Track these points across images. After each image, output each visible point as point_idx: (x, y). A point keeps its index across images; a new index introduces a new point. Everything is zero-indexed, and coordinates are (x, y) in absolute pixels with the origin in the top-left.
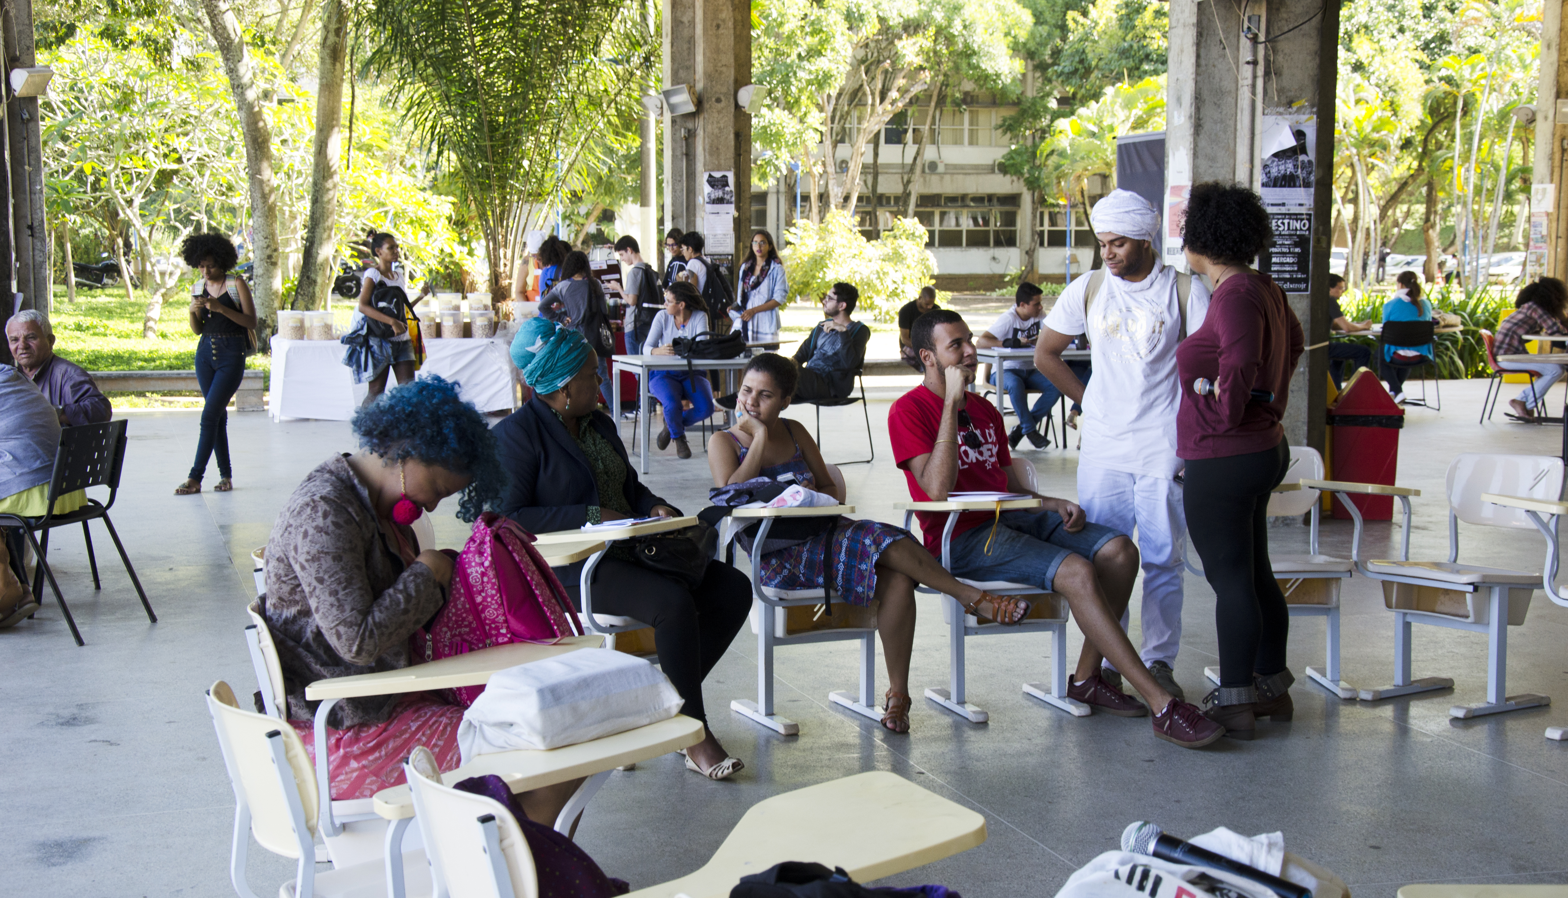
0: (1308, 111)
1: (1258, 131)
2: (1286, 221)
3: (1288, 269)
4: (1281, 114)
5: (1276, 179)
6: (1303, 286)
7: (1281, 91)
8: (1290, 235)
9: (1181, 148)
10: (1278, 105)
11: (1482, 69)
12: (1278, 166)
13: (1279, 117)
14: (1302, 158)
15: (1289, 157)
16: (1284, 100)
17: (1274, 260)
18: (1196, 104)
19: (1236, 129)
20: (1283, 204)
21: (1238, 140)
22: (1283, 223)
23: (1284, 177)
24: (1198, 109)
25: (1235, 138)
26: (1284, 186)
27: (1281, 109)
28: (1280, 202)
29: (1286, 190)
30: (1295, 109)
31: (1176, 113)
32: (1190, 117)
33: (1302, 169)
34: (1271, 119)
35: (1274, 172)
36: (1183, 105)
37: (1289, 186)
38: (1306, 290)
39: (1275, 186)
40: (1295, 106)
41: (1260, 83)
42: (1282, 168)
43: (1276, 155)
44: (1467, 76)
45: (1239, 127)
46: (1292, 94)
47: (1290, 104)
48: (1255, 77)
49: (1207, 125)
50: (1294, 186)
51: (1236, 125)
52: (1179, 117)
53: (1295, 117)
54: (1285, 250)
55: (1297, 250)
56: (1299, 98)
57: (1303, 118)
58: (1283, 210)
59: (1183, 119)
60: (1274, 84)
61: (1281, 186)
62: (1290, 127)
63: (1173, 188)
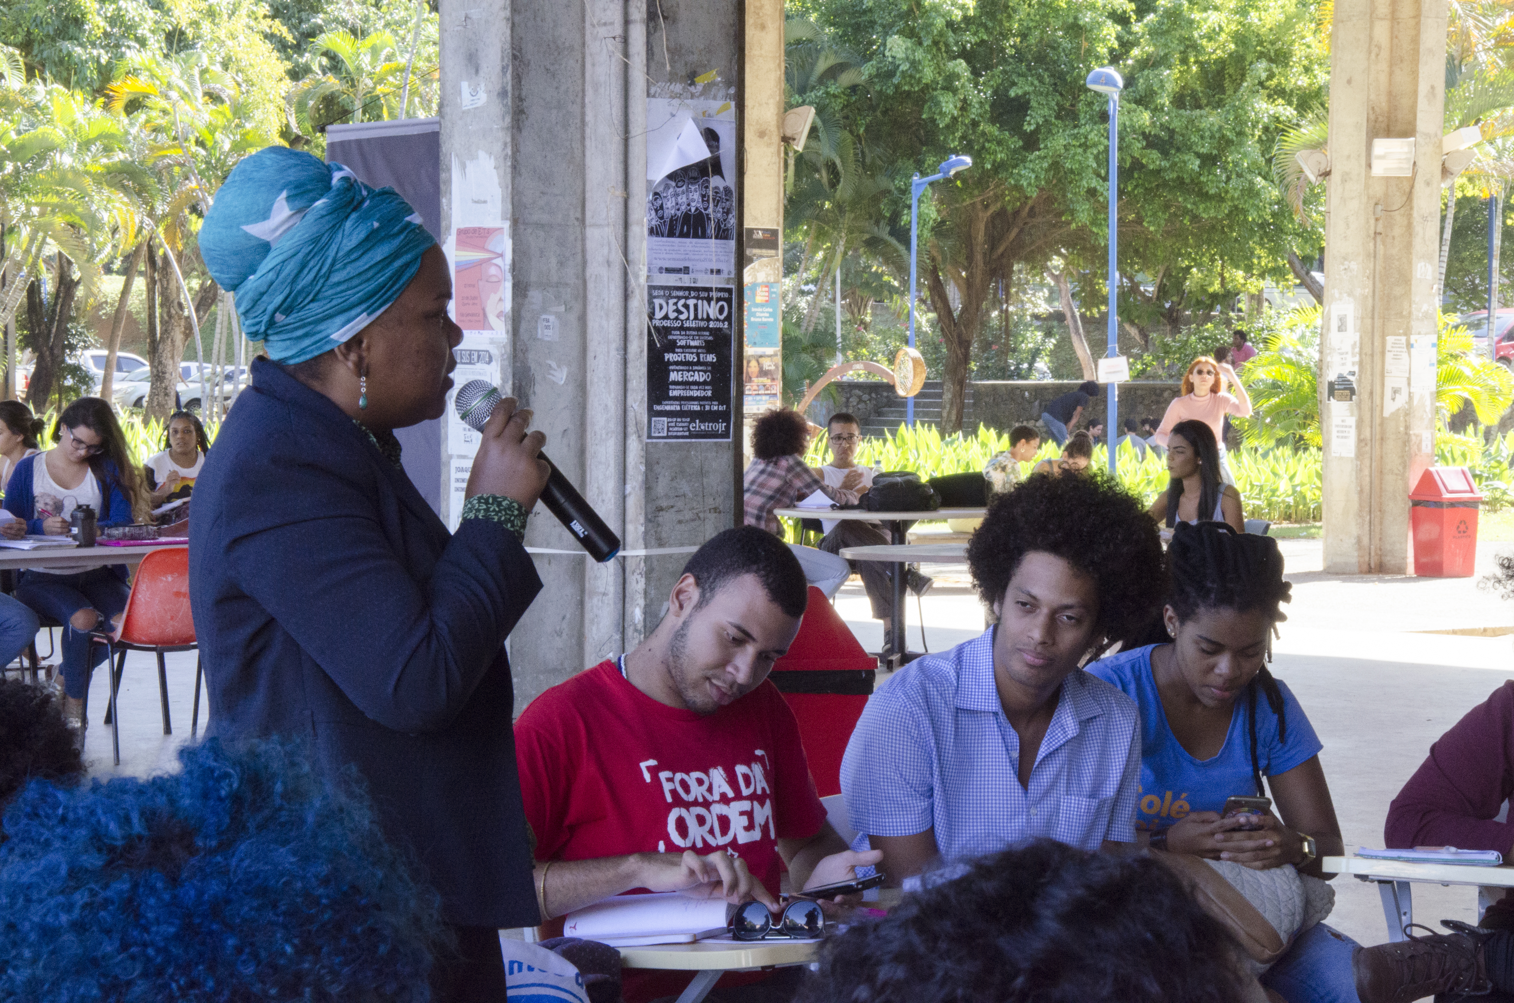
0: (722, 93)
1: (636, 129)
2: (691, 302)
3: (696, 394)
4: (678, 96)
5: (673, 220)
6: (721, 427)
7: (675, 52)
8: (698, 329)
9: (482, 154)
10: (673, 78)
11: (389, 59)
12: (676, 195)
13: (676, 102)
14: (715, 181)
15: (694, 180)
16: (682, 72)
17: (673, 376)
18: (515, 69)
19: (583, 122)
20: (686, 270)
21: (588, 143)
22: (686, 306)
23: (687, 216)
24: (518, 78)
25: (583, 138)
26: (687, 236)
27: (678, 87)
28: (680, 265)
29: (689, 243)
30: (699, 88)
31: (465, 86)
32: (503, 94)
33: (716, 203)
34: (661, 105)
35: (670, 207)
36: (484, 70)
37: (696, 236)
38: (726, 435)
39: (671, 234)
40: (701, 81)
41: (638, 34)
42: (682, 199)
43: (671, 176)
44: (367, 67)
45: (589, 117)
46: (694, 58)
47: (691, 78)
48: (627, 22)
49: (535, 112)
50: (704, 236)
51: (583, 114)
52: (474, 93)
53: (701, 103)
54: (691, 358)
55: (711, 358)
56: (706, 67)
57: (715, 105)
58: (686, 281)
59: (483, 98)
60: (663, 37)
61: (682, 235)
62: (695, 120)
63: (461, 232)
